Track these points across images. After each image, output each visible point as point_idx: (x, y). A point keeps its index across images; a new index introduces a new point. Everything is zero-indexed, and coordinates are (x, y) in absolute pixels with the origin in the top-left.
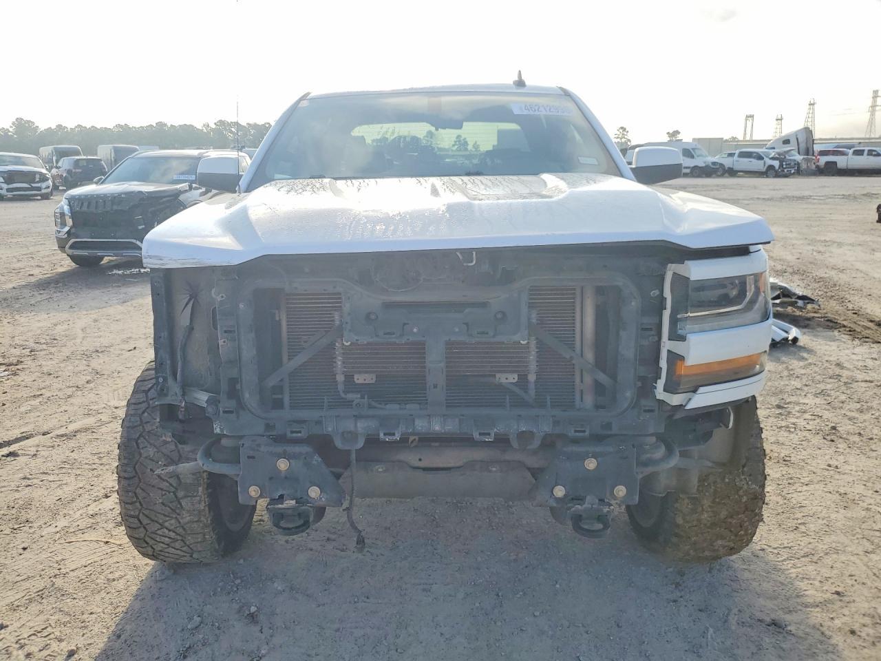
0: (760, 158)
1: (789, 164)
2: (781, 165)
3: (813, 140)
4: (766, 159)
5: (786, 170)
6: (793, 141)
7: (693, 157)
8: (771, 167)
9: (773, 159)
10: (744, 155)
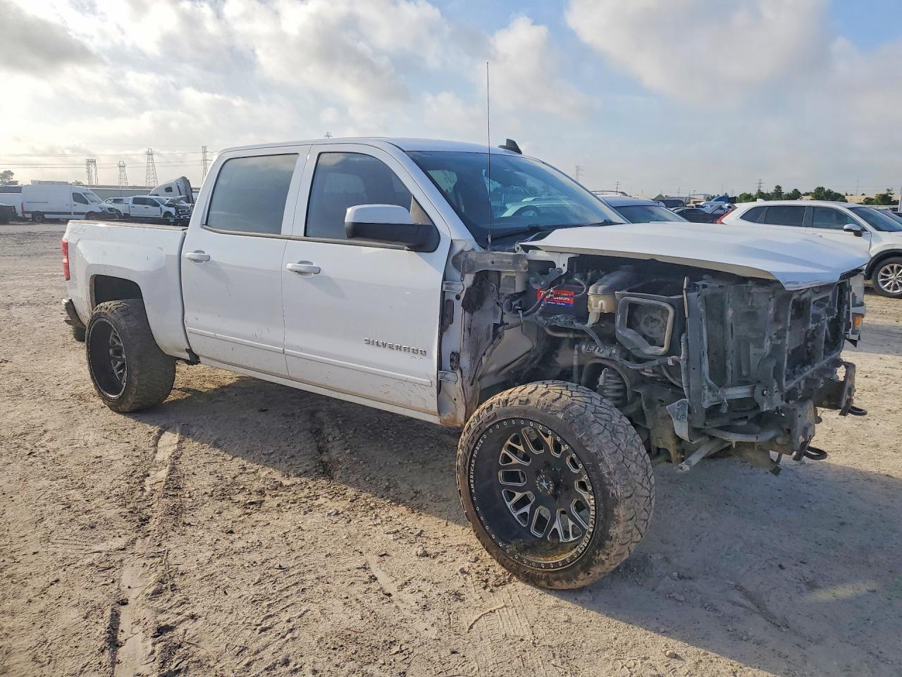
0: (156, 205)
1: (184, 211)
2: (177, 212)
3: (191, 189)
4: (162, 206)
5: (182, 217)
6: (175, 189)
7: (86, 203)
8: (168, 213)
9: (168, 205)
10: (136, 201)
